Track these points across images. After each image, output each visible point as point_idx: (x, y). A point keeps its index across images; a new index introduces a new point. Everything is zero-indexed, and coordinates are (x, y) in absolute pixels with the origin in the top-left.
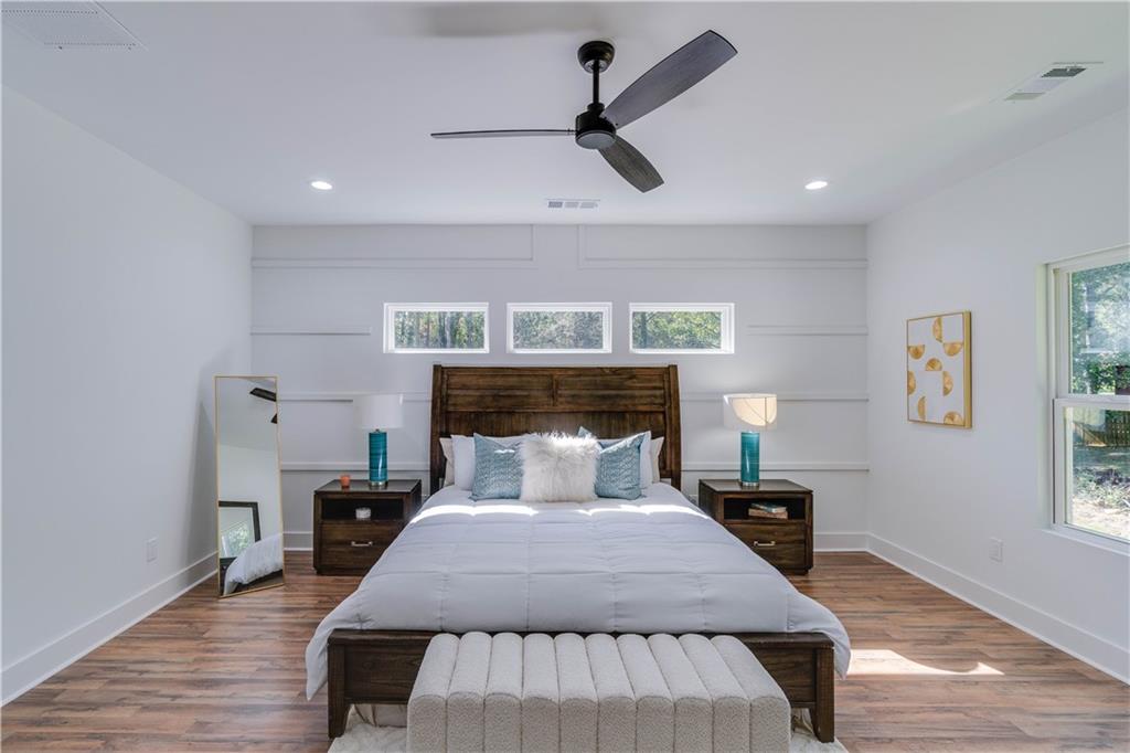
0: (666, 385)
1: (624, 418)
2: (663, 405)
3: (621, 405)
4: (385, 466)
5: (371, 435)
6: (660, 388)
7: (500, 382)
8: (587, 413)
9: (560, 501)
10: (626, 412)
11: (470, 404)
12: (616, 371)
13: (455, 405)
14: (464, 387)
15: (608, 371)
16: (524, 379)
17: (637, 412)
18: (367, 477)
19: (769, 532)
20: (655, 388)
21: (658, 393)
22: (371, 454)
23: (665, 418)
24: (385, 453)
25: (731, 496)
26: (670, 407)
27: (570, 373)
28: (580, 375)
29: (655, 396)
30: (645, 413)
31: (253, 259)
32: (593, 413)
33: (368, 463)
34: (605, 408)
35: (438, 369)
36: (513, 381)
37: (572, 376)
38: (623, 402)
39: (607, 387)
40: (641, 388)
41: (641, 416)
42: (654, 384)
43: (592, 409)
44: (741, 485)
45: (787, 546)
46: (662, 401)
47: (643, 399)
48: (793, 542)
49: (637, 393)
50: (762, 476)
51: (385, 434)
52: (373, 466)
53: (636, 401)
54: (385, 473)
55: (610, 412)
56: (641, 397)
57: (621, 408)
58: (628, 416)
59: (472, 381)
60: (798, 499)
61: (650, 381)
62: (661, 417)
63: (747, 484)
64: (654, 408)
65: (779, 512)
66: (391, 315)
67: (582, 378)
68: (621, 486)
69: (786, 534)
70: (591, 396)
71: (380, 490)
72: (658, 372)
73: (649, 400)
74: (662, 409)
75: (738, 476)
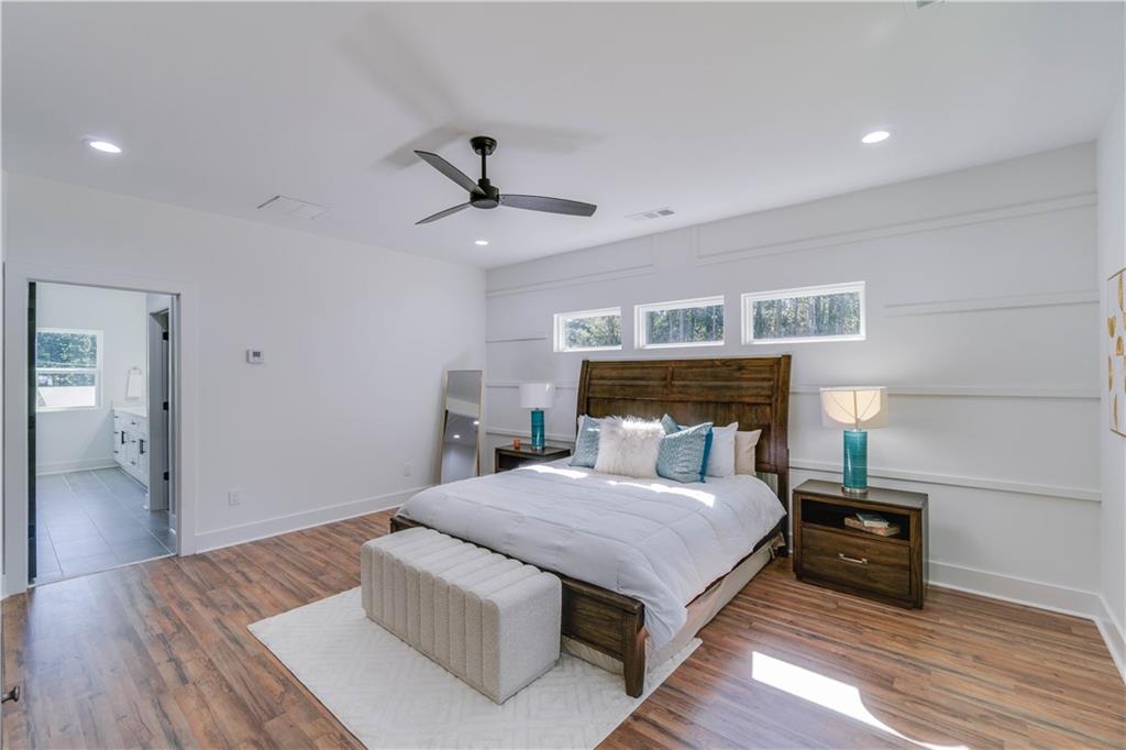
0: (776, 376)
1: (729, 409)
2: (769, 397)
3: (727, 396)
4: (542, 435)
5: (533, 413)
6: (769, 380)
7: (627, 373)
8: (696, 402)
9: (620, 474)
10: (731, 403)
11: (604, 391)
12: (726, 363)
13: (594, 392)
14: (602, 378)
15: (718, 363)
16: (646, 371)
17: (743, 403)
18: (530, 443)
19: (862, 548)
20: (764, 379)
21: (766, 384)
22: (533, 426)
23: (771, 410)
24: (542, 426)
25: (809, 498)
26: (777, 400)
27: (684, 365)
28: (691, 368)
29: (762, 388)
30: (749, 404)
31: (487, 292)
32: (701, 402)
33: (530, 432)
34: (711, 398)
35: (586, 364)
36: (637, 372)
37: (686, 368)
38: (729, 393)
39: (716, 378)
40: (747, 380)
41: (747, 408)
42: (763, 376)
43: (700, 399)
44: (843, 490)
45: (885, 568)
46: (769, 393)
47: (750, 389)
48: (892, 566)
49: (744, 384)
50: (870, 483)
51: (542, 412)
52: (534, 436)
53: (743, 392)
54: (542, 441)
55: (717, 403)
56: (748, 388)
57: (727, 400)
58: (734, 407)
59: (607, 373)
60: (903, 516)
61: (760, 372)
62: (768, 409)
63: (848, 490)
64: (760, 400)
65: (880, 527)
66: (561, 322)
67: (694, 369)
68: (678, 469)
69: (882, 554)
70: (701, 386)
71: (538, 452)
72: (771, 363)
73: (755, 391)
74: (768, 401)
75: (840, 479)
